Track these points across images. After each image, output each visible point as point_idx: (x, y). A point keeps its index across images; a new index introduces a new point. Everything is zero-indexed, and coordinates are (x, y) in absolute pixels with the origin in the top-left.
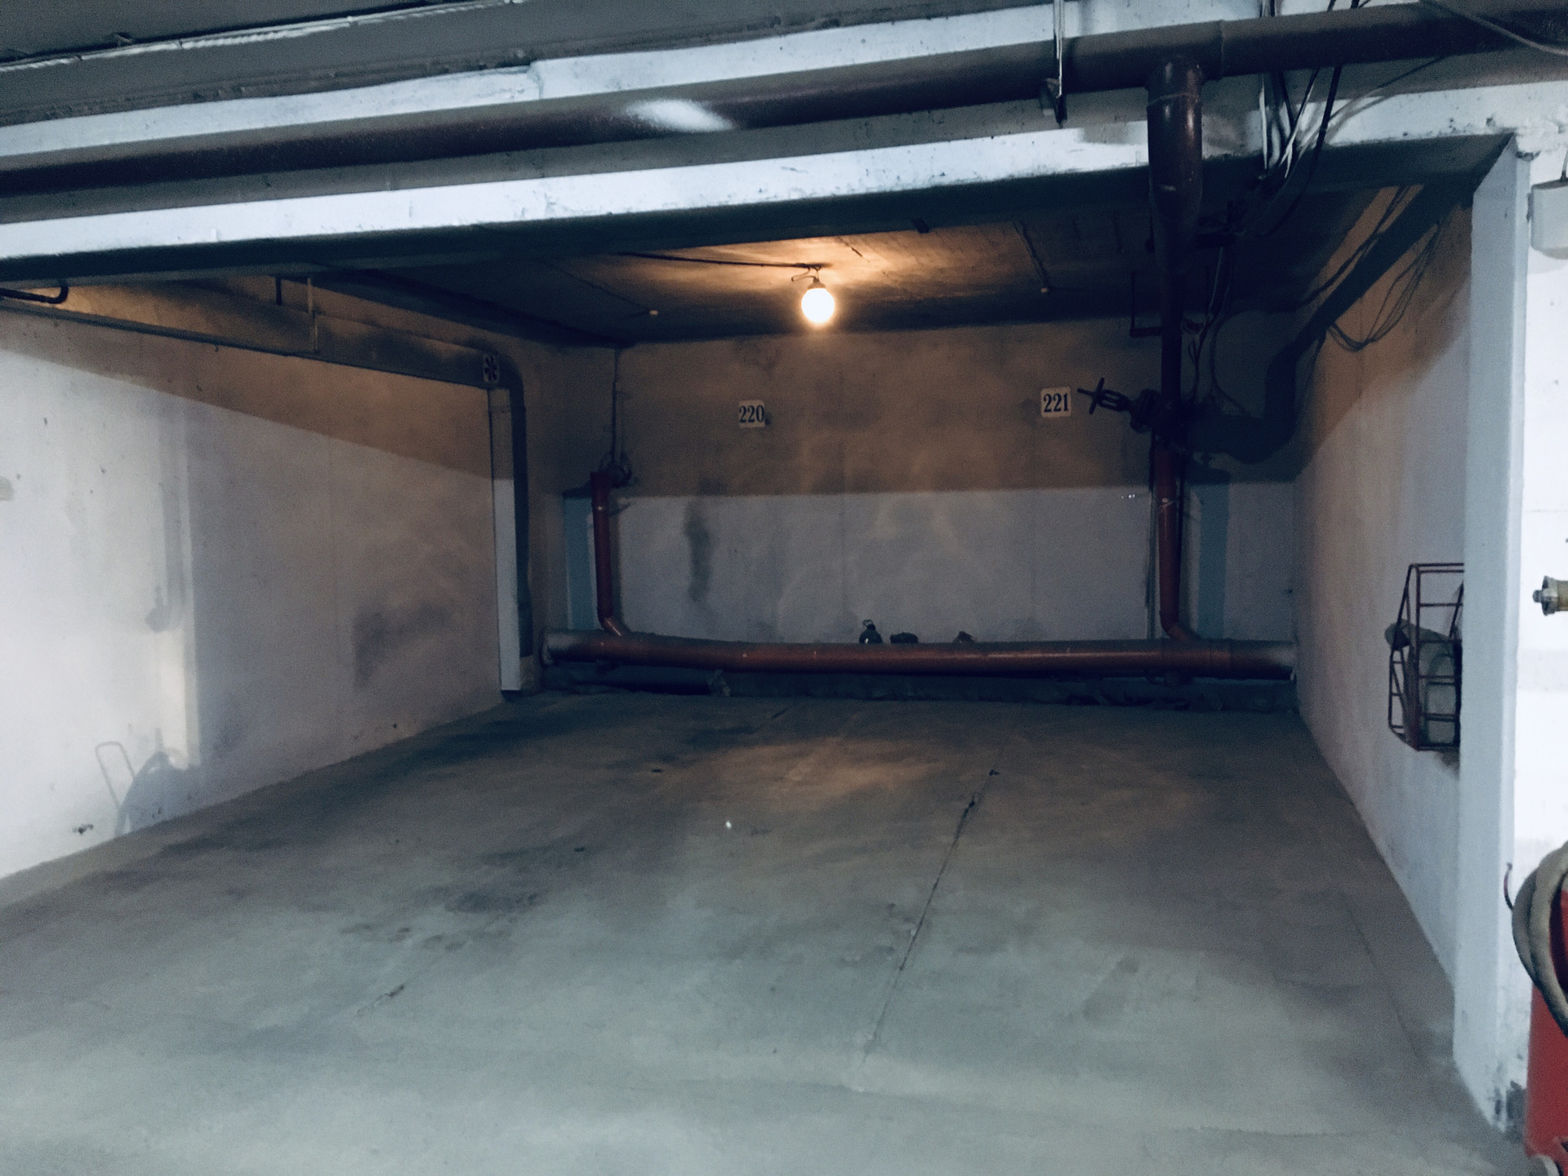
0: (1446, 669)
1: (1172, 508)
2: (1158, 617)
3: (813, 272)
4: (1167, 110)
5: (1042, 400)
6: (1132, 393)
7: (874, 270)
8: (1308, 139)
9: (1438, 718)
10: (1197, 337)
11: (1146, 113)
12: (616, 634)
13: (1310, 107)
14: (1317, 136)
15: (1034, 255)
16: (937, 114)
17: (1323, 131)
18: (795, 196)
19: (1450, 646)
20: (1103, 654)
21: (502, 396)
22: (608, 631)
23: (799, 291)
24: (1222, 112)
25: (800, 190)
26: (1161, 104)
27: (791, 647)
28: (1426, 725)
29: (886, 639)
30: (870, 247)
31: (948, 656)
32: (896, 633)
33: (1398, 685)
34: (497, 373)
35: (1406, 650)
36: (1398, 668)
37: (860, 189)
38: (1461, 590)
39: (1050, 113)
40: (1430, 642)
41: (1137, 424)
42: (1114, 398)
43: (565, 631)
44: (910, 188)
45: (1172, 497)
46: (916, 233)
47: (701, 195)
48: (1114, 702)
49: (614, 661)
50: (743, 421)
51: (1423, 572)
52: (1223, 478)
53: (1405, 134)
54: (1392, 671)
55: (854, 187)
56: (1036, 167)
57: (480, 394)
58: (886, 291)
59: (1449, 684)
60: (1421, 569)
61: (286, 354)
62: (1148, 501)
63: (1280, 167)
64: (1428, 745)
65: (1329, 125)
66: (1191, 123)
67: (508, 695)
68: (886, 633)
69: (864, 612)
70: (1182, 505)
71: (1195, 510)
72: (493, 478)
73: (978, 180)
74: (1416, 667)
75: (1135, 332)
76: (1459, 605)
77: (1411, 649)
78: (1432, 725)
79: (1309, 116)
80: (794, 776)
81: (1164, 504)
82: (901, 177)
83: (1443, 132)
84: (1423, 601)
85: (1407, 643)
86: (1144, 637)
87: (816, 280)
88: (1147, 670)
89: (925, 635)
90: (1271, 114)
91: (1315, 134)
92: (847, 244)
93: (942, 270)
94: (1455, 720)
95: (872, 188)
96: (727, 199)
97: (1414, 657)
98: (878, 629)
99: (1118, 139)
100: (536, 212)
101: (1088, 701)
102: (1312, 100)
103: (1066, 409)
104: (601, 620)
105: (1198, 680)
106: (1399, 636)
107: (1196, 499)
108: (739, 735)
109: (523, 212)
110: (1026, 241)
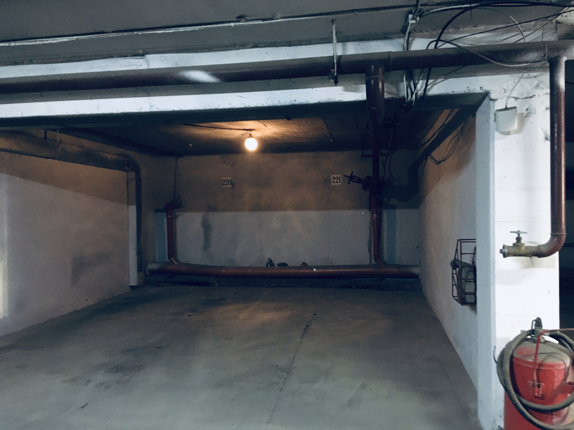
0: (471, 277)
1: (377, 218)
2: (373, 257)
3: (249, 132)
4: (372, 81)
5: (332, 179)
6: (363, 177)
7: (271, 132)
8: (420, 92)
9: (469, 294)
10: (384, 158)
11: (365, 82)
12: (175, 264)
13: (421, 82)
14: (423, 92)
15: (328, 128)
16: (293, 80)
17: (425, 90)
18: (242, 106)
19: (472, 268)
20: (354, 270)
21: (132, 174)
22: (172, 262)
23: (244, 139)
24: (391, 83)
25: (244, 104)
26: (371, 79)
27: (241, 268)
28: (465, 296)
29: (276, 265)
30: (270, 124)
31: (299, 271)
32: (279, 263)
33: (455, 281)
34: (130, 166)
35: (457, 269)
36: (455, 276)
37: (266, 105)
38: (475, 248)
39: (332, 81)
40: (465, 267)
41: (364, 188)
42: (357, 179)
43: (154, 262)
44: (283, 105)
45: (377, 214)
46: (286, 120)
47: (208, 105)
48: (358, 288)
49: (174, 273)
50: (223, 185)
51: (462, 242)
52: (394, 207)
53: (453, 92)
54: (453, 277)
55: (264, 104)
56: (328, 99)
57: (124, 173)
58: (276, 139)
59: (472, 282)
60: (462, 241)
61: (47, 158)
62: (369, 215)
63: (411, 102)
64: (466, 304)
65: (427, 88)
66: (380, 86)
67: (132, 287)
68: (276, 263)
69: (268, 255)
70: (380, 217)
71: (385, 218)
72: (128, 205)
73: (308, 103)
74: (461, 275)
75: (363, 156)
76: (475, 254)
77: (459, 269)
78: (467, 296)
79: (421, 84)
80: (241, 317)
81: (374, 216)
82: (280, 101)
83: (465, 91)
84: (463, 252)
85: (458, 267)
86: (368, 264)
87: (250, 135)
88: (369, 276)
89: (290, 263)
90: (408, 84)
91: (422, 91)
92: (262, 123)
93: (296, 133)
94: (475, 294)
95: (270, 104)
96: (218, 107)
97: (460, 271)
98: (273, 261)
99: (356, 91)
100: (146, 108)
101: (349, 287)
102: (421, 80)
103: (340, 182)
104: (169, 258)
105: (387, 279)
106: (455, 264)
107: (385, 214)
108: (221, 302)
109: (141, 108)
110: (325, 124)
